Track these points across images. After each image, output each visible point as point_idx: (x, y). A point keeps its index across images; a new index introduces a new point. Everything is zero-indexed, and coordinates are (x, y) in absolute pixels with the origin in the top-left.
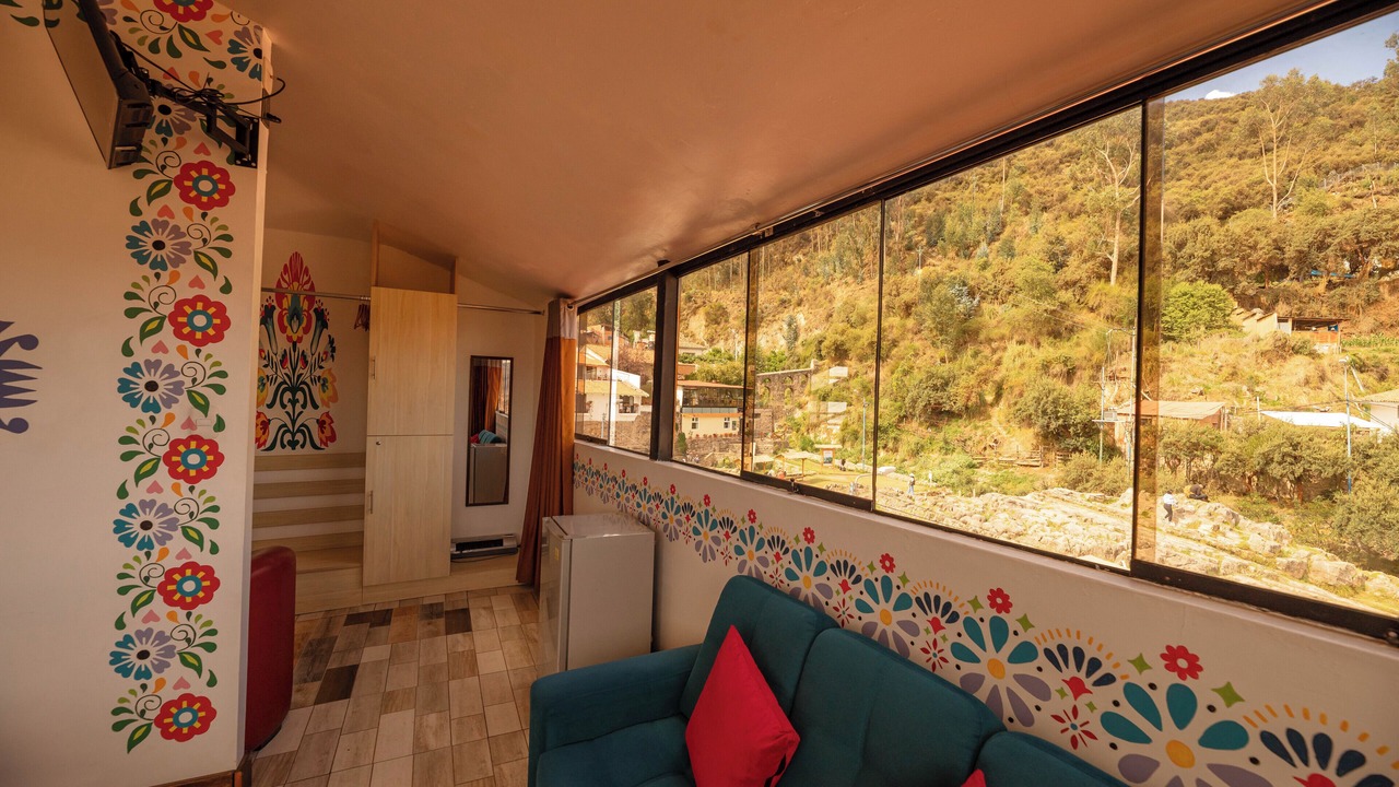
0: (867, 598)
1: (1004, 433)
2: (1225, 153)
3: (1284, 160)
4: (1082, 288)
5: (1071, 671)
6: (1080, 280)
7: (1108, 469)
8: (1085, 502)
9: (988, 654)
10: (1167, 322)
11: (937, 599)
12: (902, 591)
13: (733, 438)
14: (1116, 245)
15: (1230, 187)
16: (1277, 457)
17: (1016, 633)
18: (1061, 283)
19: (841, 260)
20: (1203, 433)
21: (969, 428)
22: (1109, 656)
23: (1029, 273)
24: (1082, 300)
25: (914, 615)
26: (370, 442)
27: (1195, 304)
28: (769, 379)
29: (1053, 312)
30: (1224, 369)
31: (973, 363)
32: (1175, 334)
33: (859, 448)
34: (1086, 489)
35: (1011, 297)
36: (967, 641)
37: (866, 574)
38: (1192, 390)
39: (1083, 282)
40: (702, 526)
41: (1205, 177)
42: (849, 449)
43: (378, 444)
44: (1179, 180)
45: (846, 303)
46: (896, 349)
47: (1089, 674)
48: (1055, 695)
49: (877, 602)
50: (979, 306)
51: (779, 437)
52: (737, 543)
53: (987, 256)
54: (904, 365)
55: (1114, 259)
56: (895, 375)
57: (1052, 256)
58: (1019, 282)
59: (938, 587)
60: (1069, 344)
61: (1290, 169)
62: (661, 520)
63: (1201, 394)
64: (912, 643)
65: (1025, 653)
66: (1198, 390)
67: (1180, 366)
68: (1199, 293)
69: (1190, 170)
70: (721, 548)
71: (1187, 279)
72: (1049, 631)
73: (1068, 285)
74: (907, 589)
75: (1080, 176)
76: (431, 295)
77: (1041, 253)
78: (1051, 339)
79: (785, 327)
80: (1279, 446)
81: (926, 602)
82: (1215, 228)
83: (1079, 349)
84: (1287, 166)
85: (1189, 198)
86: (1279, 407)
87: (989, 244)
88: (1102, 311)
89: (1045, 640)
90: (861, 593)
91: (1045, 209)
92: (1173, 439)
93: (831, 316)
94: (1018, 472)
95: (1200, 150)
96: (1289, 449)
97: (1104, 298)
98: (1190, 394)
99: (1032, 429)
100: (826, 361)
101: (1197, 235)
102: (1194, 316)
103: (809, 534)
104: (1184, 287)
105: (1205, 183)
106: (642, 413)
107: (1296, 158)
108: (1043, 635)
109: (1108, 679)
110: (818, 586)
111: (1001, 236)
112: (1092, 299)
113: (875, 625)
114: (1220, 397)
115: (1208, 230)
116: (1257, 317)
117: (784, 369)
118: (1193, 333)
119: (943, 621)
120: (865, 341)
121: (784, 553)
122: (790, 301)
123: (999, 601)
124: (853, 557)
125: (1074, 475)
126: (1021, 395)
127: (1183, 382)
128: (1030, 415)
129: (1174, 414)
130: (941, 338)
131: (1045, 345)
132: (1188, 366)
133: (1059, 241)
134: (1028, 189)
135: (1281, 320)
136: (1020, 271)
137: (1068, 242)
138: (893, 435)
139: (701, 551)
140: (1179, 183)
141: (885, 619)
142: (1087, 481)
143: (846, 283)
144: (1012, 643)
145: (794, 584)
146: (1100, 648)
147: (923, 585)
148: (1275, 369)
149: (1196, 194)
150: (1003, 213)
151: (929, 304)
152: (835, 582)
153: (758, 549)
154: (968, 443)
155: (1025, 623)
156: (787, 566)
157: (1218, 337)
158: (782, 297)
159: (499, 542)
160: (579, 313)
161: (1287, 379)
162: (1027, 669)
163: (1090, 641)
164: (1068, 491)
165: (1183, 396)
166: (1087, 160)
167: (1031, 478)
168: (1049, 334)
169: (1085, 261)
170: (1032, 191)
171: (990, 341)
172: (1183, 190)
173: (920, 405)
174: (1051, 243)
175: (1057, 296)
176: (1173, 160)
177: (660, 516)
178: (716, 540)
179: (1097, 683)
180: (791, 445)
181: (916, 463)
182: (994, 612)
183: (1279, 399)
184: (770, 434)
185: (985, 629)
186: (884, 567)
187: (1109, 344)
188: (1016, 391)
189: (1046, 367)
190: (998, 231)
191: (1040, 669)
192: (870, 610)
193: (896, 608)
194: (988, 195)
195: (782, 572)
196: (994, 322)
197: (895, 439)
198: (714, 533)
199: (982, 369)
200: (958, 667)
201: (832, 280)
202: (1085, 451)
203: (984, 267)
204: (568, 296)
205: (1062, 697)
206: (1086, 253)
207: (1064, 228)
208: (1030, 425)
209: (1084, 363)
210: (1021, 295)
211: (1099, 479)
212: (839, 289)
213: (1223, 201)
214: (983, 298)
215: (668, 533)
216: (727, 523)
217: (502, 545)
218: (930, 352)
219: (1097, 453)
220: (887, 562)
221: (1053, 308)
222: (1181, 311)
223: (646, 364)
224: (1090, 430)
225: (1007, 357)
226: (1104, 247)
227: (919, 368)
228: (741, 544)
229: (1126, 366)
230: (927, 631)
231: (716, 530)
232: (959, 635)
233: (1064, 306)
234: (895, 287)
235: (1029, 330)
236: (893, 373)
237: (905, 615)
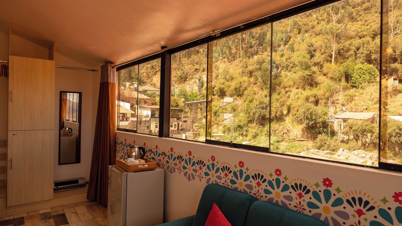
0: (269, 188)
1: (291, 127)
2: (374, 11)
3: (395, 15)
4: (321, 65)
5: (357, 207)
6: (320, 62)
7: (332, 141)
8: (324, 155)
9: (323, 205)
10: (354, 80)
11: (301, 185)
12: (285, 183)
13: (174, 132)
14: (334, 48)
15: (376, 25)
16: (394, 134)
17: (334, 195)
18: (313, 63)
19: (222, 51)
20: (367, 126)
21: (277, 125)
22: (372, 199)
23: (300, 59)
24: (321, 70)
25: (290, 193)
26: (10, 134)
27: (364, 73)
28: (191, 104)
29: (310, 75)
30: (374, 99)
31: (278, 97)
32: (357, 85)
33: (231, 135)
34: (324, 150)
35: (293, 69)
36: (314, 201)
37: (268, 178)
38: (363, 108)
39: (322, 63)
40: (188, 165)
41: (366, 21)
42: (227, 136)
43: (14, 135)
44: (357, 21)
45: (224, 70)
46: (246, 91)
47: (364, 207)
48: (351, 217)
49: (274, 189)
50: (280, 72)
51: (196, 131)
52: (206, 171)
53: (283, 51)
54: (250, 98)
55: (333, 54)
56: (246, 103)
57: (310, 52)
58: (296, 62)
59: (301, 180)
60: (317, 89)
61: (397, 19)
62: (166, 164)
63: (366, 109)
64: (290, 204)
65: (339, 202)
66: (365, 108)
67: (358, 98)
68: (365, 68)
69: (361, 18)
70: (197, 174)
71: (361, 63)
72: (348, 193)
73: (315, 64)
74: (287, 182)
75: (320, 18)
76: (41, 60)
77: (305, 50)
78: (309, 87)
79: (197, 81)
80: (394, 130)
81: (295, 187)
82: (371, 41)
83: (320, 91)
84: (396, 18)
85: (361, 29)
86: (394, 114)
87: (284, 46)
88: (329, 75)
89: (347, 196)
90: (266, 186)
91: (306, 32)
92: (356, 128)
93: (218, 76)
94: (297, 143)
95: (365, 9)
96: (398, 131)
97: (329, 70)
98: (362, 109)
99: (302, 125)
100: (216, 96)
101: (364, 44)
102: (364, 78)
103: (241, 164)
104: (360, 66)
105: (367, 23)
106: (131, 121)
107: (400, 14)
108: (346, 194)
109: (372, 208)
110: (246, 186)
111: (289, 43)
112: (325, 70)
113: (273, 199)
114: (373, 110)
115: (368, 43)
116: (386, 78)
117: (197, 100)
118: (363, 85)
119: (303, 194)
120: (233, 88)
121: (229, 173)
122: (199, 69)
123: (327, 183)
124: (262, 172)
125: (319, 144)
126: (298, 111)
127: (359, 104)
128: (302, 119)
129: (356, 118)
130: (265, 86)
131: (307, 89)
132: (361, 98)
133: (312, 45)
134: (299, 23)
135: (394, 79)
136: (297, 58)
137: (315, 46)
138: (245, 129)
139: (187, 176)
140: (357, 23)
141: (278, 195)
142: (324, 146)
143: (224, 61)
144: (333, 199)
145: (234, 186)
146: (369, 196)
147: (294, 180)
148: (393, 99)
149: (363, 27)
150: (289, 32)
151: (260, 71)
152: (254, 183)
153: (216, 172)
154: (276, 132)
155: (338, 190)
156: (231, 178)
157: (372, 86)
158: (196, 67)
159: (76, 181)
160: (117, 71)
161: (397, 103)
162: (340, 208)
163: (365, 194)
164: (317, 150)
165: (359, 110)
166: (323, 12)
167: (302, 146)
168: (309, 85)
169: (322, 54)
170: (301, 24)
171: (285, 88)
172: (359, 26)
173: (257, 115)
174: (309, 46)
175: (311, 69)
176: (355, 13)
177: (165, 163)
178: (195, 171)
179: (368, 210)
180: (201, 135)
181: (255, 141)
182: (325, 188)
183: (394, 111)
184: (192, 130)
185: (322, 195)
186: (277, 174)
187: (332, 89)
188: (296, 109)
189: (307, 99)
190: (287, 40)
191: (345, 208)
192: (270, 193)
193: (282, 191)
194: (284, 25)
195: (228, 181)
196: (286, 79)
197: (246, 131)
198: (194, 167)
199: (282, 100)
200: (310, 211)
201: (218, 60)
202: (323, 133)
203: (282, 56)
204: (111, 63)
205: (354, 218)
206: (323, 50)
207: (313, 41)
208: (301, 124)
209: (322, 97)
210: (297, 68)
211: (329, 145)
212: (221, 64)
213: (374, 31)
214: (282, 69)
215: (169, 169)
216: (200, 162)
217: (78, 182)
218: (260, 92)
219: (328, 135)
220: (278, 172)
221: (310, 74)
222: (359, 75)
223: (133, 98)
224: (325, 125)
225: (292, 95)
226: (329, 48)
227: (256, 99)
228: (208, 171)
229: (338, 98)
230: (296, 198)
231: (195, 166)
232: (310, 198)
233: (314, 73)
234: (245, 64)
235: (300, 83)
236: (245, 101)
237: (287, 193)
